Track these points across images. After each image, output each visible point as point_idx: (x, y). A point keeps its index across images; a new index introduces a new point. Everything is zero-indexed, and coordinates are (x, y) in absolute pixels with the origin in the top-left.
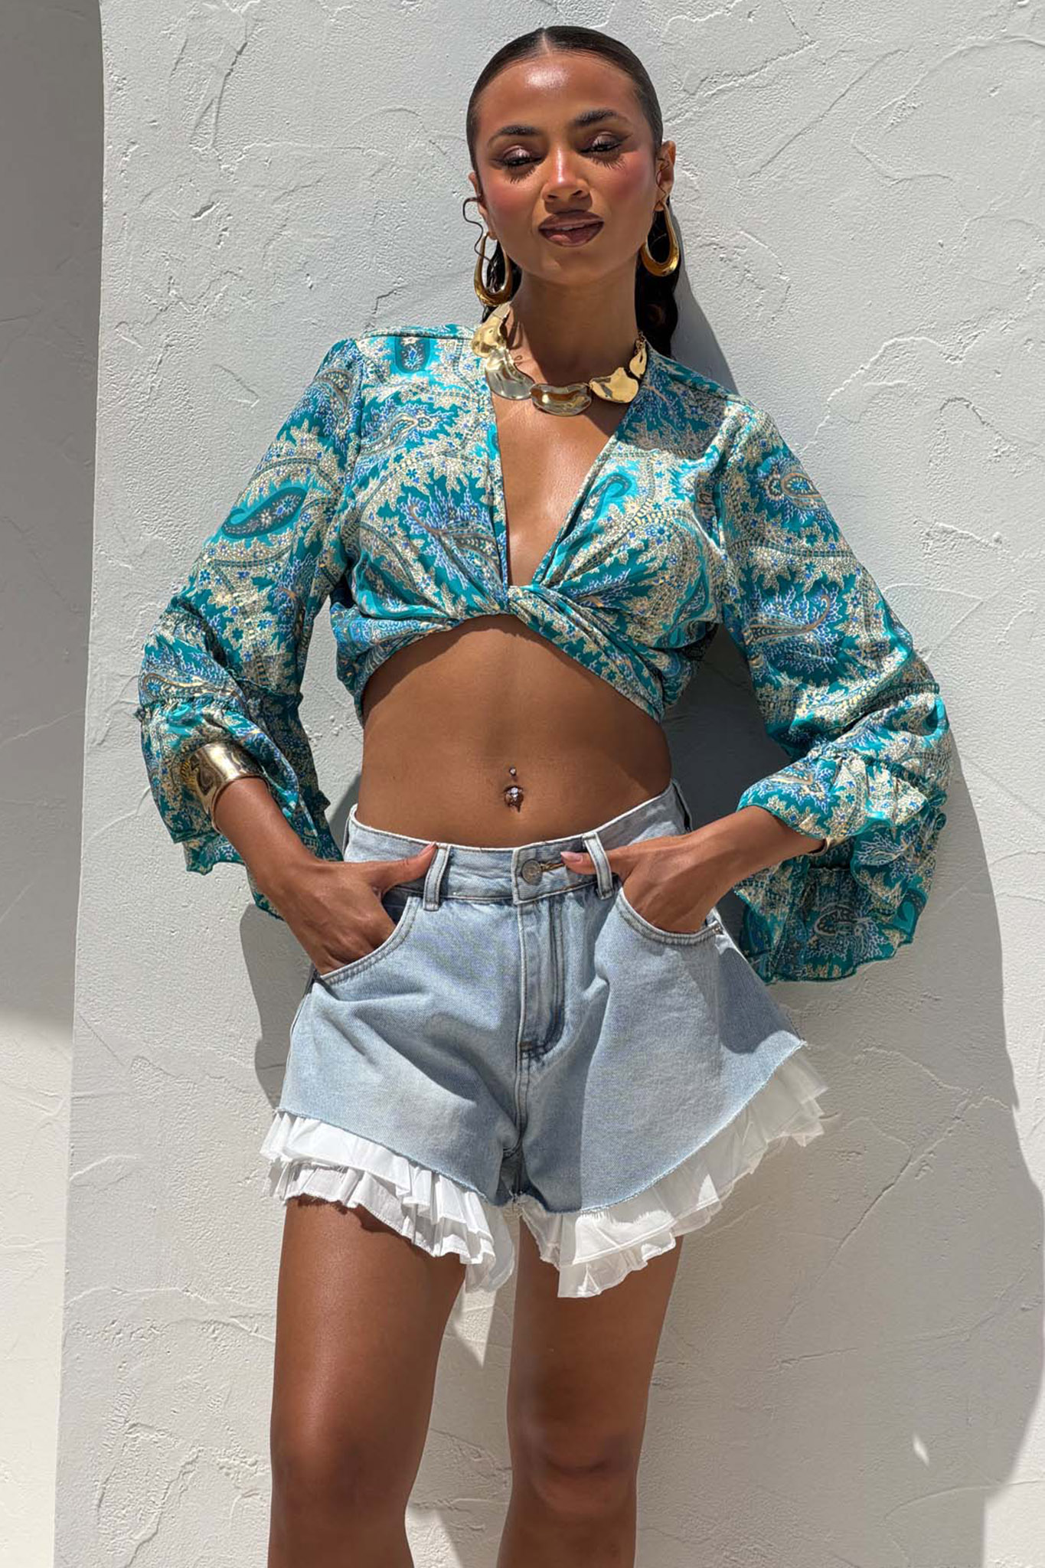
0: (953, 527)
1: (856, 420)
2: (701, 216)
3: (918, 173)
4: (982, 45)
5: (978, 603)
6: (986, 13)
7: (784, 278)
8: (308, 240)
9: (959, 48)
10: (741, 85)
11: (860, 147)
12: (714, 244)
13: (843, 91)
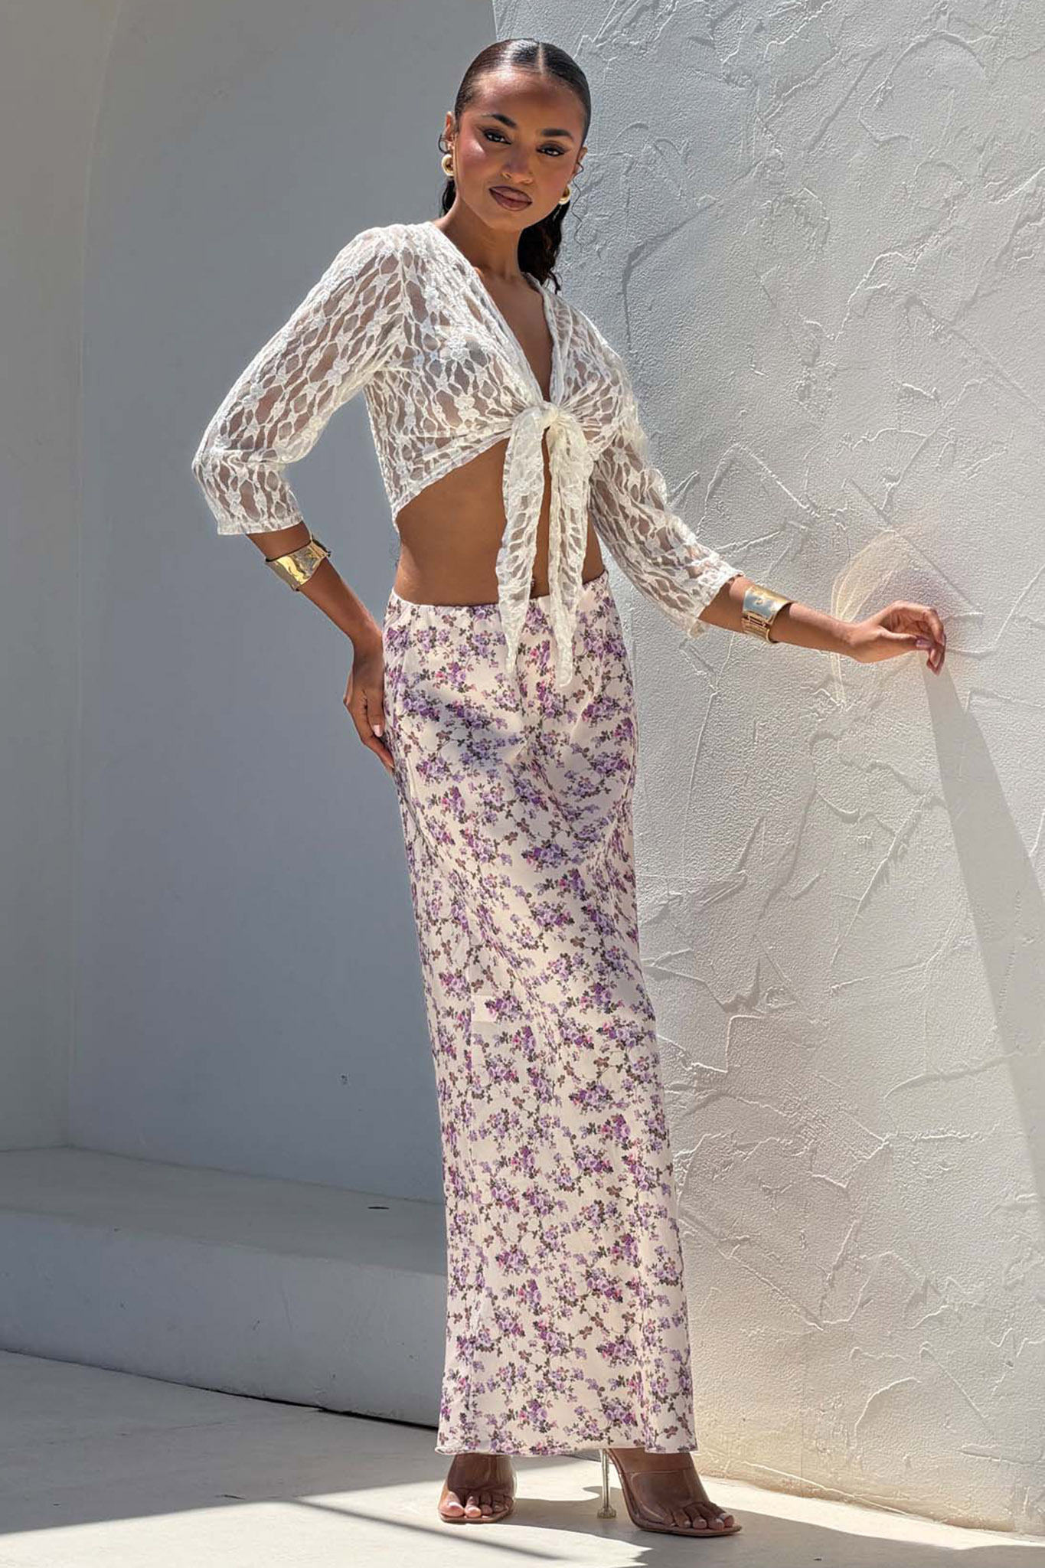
0: (911, 386)
1: (862, 314)
2: (784, 179)
3: (892, 136)
4: (922, 41)
5: (924, 440)
6: (925, 18)
7: (827, 218)
8: (597, 219)
9: (912, 44)
10: (804, 86)
11: (862, 121)
12: (791, 198)
13: (853, 82)
